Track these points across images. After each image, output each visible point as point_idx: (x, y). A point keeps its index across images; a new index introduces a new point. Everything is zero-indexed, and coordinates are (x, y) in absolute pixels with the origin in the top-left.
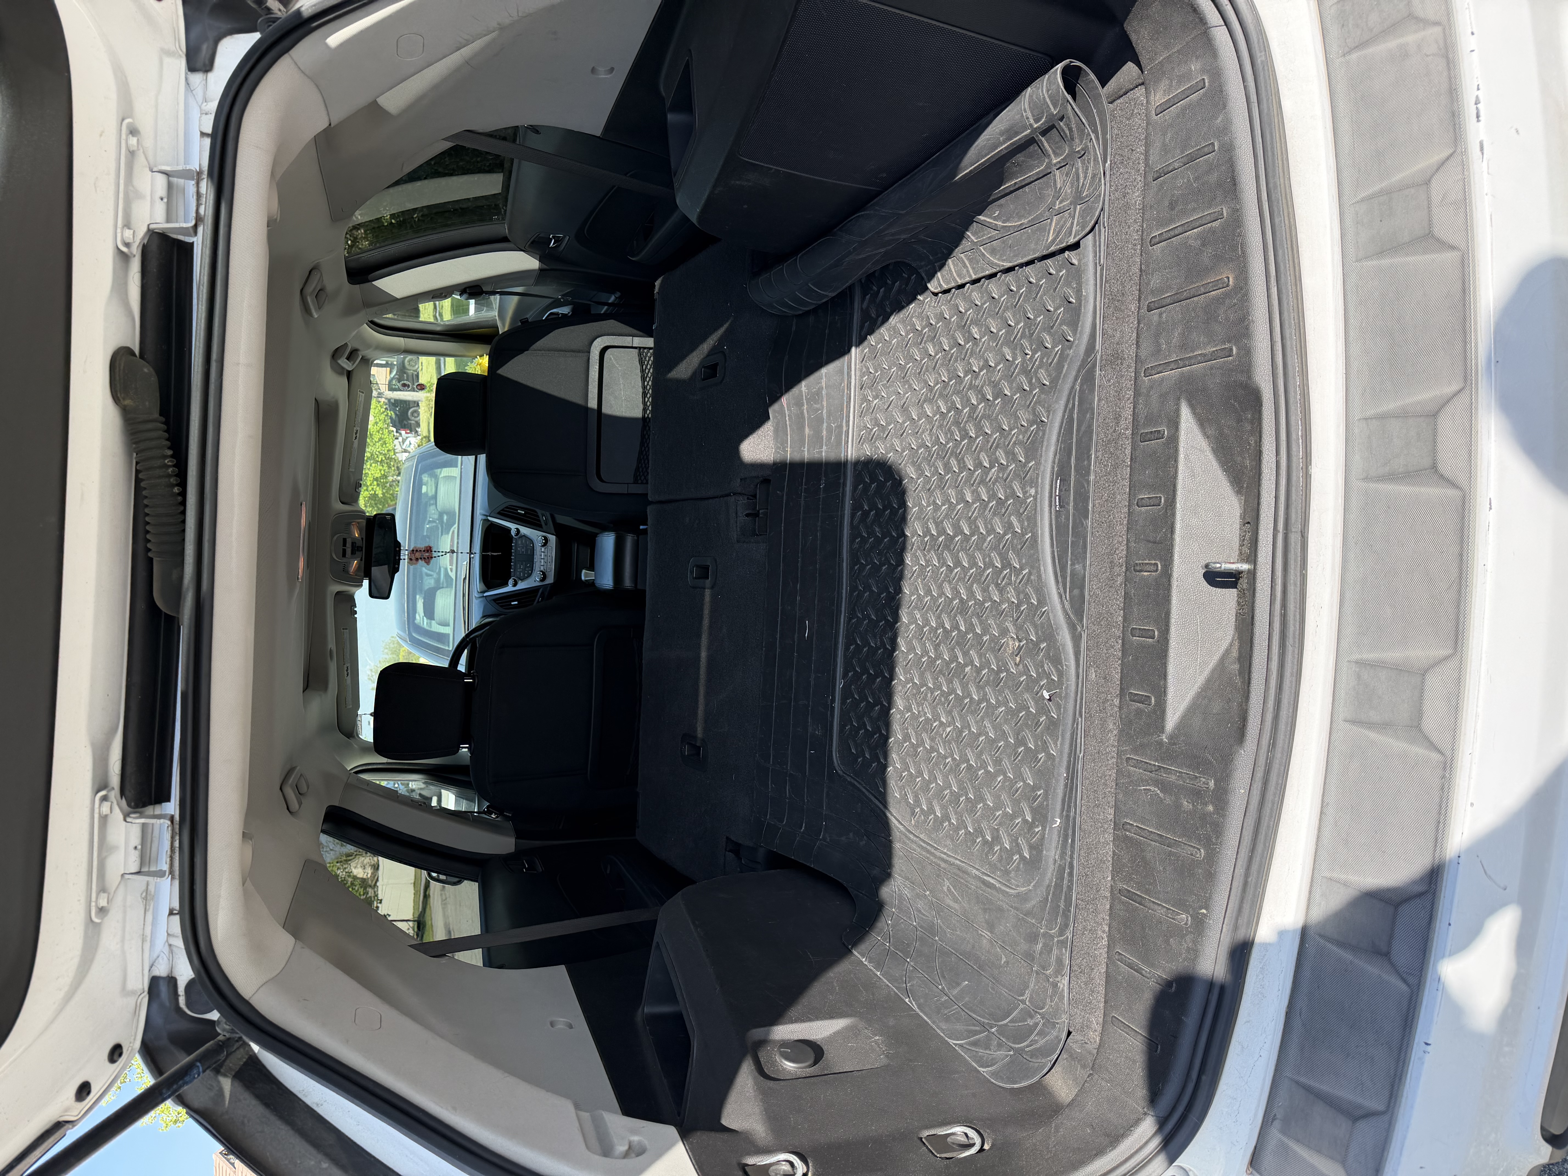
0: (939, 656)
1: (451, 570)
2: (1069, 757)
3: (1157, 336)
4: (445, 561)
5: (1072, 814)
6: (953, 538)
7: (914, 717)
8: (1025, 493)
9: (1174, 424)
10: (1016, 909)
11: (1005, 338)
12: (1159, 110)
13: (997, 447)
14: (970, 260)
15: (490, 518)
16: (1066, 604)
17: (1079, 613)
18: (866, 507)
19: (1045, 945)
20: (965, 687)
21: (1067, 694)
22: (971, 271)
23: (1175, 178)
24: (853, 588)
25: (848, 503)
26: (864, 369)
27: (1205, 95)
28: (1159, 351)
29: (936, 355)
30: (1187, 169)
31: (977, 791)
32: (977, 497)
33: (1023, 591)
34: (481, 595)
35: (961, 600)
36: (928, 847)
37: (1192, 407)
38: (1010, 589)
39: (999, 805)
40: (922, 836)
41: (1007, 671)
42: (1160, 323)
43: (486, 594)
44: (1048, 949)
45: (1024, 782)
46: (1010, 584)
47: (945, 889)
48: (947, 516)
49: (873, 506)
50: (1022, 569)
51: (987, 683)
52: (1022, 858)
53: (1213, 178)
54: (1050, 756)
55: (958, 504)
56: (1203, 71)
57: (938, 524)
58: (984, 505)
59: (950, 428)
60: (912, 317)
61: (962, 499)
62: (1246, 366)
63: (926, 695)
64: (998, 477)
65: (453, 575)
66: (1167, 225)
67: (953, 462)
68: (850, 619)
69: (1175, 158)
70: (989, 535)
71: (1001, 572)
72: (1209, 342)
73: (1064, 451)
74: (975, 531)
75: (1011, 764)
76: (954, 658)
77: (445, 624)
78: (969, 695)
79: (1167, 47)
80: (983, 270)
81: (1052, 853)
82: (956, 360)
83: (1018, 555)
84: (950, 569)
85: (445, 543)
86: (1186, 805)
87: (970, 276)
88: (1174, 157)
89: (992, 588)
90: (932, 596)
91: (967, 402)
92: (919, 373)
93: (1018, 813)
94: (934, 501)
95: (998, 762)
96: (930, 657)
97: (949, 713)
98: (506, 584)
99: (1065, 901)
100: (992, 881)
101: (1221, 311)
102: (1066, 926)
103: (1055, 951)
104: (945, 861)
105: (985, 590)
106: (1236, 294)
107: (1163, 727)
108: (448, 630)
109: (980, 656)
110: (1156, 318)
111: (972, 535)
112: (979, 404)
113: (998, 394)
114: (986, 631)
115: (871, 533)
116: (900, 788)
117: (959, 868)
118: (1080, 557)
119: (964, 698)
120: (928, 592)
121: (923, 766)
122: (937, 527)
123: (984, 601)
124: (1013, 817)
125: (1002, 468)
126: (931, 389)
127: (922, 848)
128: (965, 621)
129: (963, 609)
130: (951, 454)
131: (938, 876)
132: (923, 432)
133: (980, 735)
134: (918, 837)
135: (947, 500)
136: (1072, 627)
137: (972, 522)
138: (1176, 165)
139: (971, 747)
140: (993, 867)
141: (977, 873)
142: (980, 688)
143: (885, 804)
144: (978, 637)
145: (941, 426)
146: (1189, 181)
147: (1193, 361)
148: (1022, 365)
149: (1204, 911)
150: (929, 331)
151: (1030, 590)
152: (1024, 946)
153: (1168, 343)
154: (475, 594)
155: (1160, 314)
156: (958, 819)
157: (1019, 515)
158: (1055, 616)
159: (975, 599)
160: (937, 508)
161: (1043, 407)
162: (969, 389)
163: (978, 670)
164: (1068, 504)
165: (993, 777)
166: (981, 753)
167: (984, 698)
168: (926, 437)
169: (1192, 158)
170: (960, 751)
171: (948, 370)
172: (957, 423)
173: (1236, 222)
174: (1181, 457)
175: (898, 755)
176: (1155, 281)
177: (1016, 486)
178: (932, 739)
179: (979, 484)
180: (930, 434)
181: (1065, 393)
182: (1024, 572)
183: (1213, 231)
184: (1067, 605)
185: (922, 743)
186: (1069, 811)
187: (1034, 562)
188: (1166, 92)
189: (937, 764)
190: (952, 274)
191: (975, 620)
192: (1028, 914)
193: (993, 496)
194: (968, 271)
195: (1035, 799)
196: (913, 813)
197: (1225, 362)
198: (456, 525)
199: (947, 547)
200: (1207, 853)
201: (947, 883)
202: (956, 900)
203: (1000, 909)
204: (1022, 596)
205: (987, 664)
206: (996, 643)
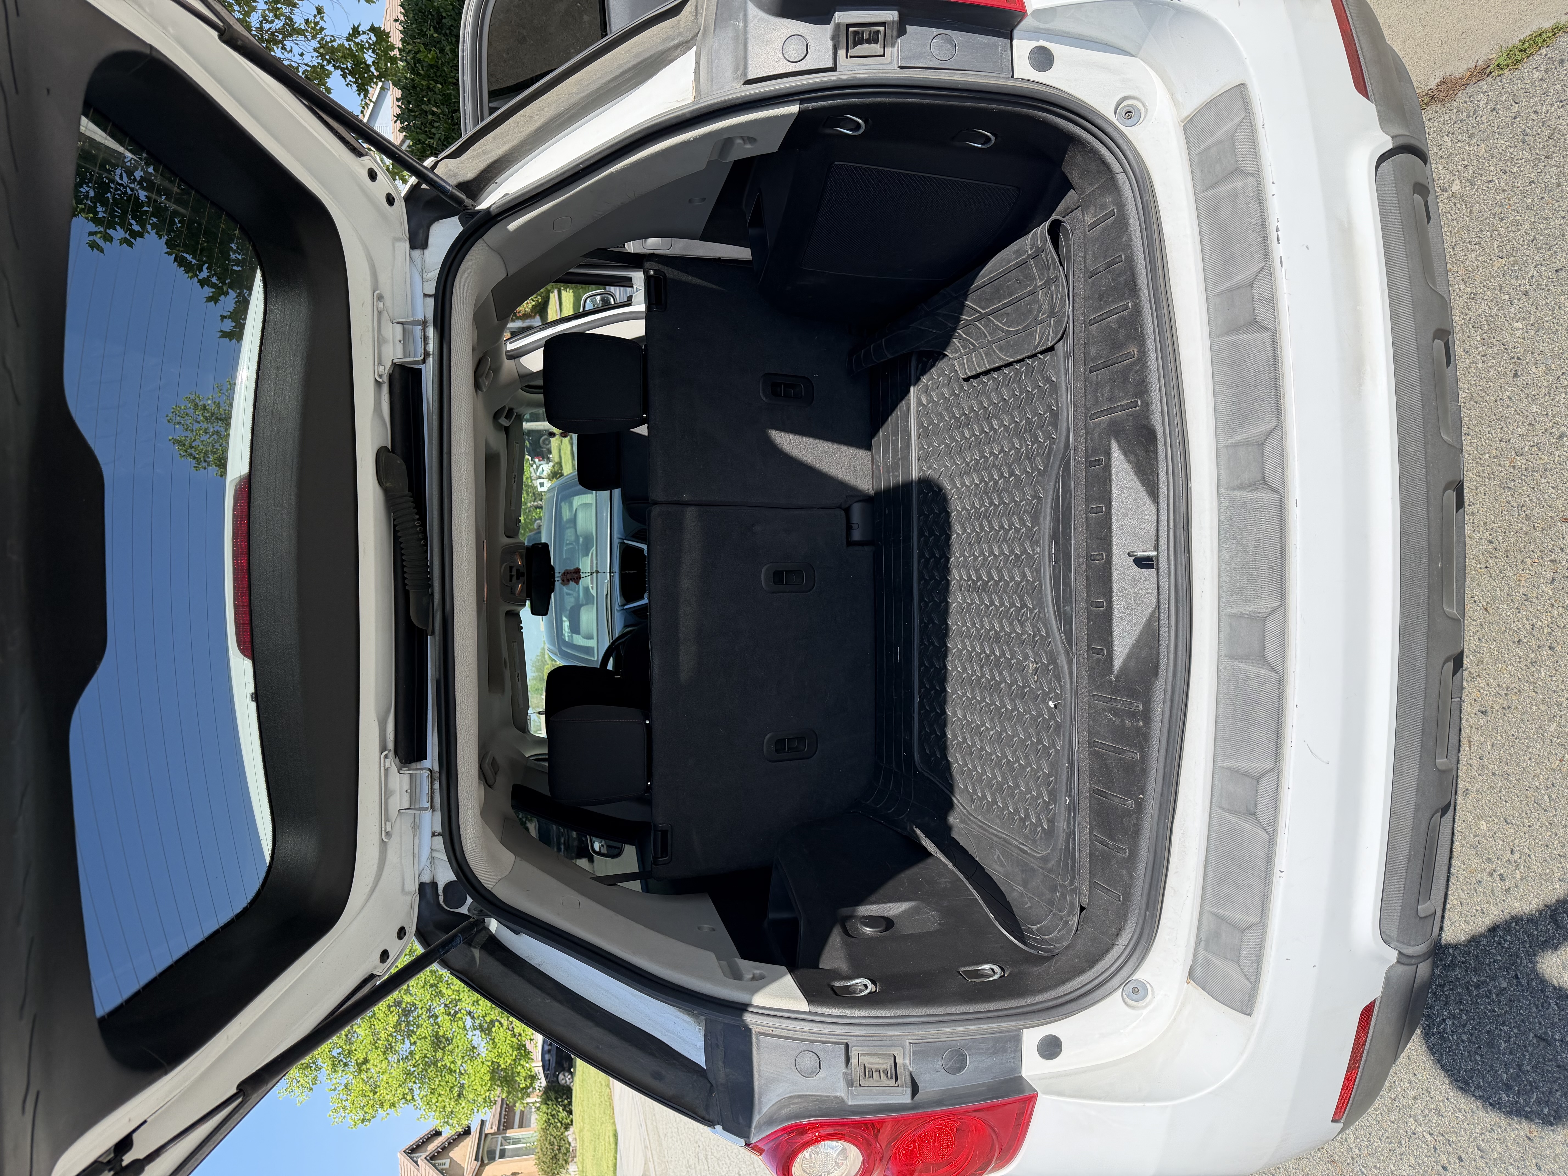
0: (983, 676)
1: (592, 587)
2: (1069, 751)
3: (1096, 391)
4: (586, 581)
5: (1072, 794)
6: (987, 582)
7: (969, 723)
8: (1033, 550)
9: (1108, 455)
10: (1042, 868)
11: (1014, 431)
12: (1090, 228)
13: (1013, 514)
14: (986, 354)
15: (626, 541)
16: (1063, 635)
17: (1070, 642)
18: (927, 556)
19: (1062, 894)
20: (1002, 701)
21: (1065, 703)
22: (986, 363)
23: (1101, 278)
24: (921, 621)
25: (916, 552)
26: (920, 445)
27: (1115, 220)
28: (1097, 402)
29: (971, 438)
30: (1108, 272)
31: (1015, 779)
32: (1002, 552)
33: (1036, 626)
34: (622, 608)
35: (996, 631)
36: (984, 826)
37: (1118, 442)
38: (1028, 624)
39: (1029, 790)
40: (979, 818)
41: (1029, 686)
42: (1097, 382)
43: (626, 607)
44: (1064, 896)
45: (1042, 771)
46: (1027, 620)
47: (996, 857)
48: (982, 565)
49: (932, 555)
50: (1034, 609)
51: (1017, 695)
52: (1043, 829)
53: (1123, 279)
54: (1057, 751)
55: (989, 556)
56: (1113, 203)
57: (977, 571)
58: (1007, 558)
59: (981, 496)
60: (953, 407)
61: (991, 553)
62: (1146, 413)
63: (976, 706)
64: (1015, 537)
65: (594, 592)
66: (1098, 311)
67: (985, 523)
68: (920, 645)
69: (1100, 265)
70: (1011, 582)
71: (1020, 611)
72: (1125, 397)
73: (1056, 521)
74: (1001, 578)
75: (1035, 758)
76: (993, 677)
77: (589, 637)
78: (1005, 706)
79: (1091, 184)
80: (994, 363)
81: (1062, 824)
82: (984, 444)
83: (1031, 598)
84: (987, 607)
85: (585, 565)
86: (1128, 723)
87: (986, 367)
88: (1099, 263)
89: (1015, 622)
90: (976, 627)
91: (991, 477)
92: (960, 451)
93: (1040, 795)
94: (974, 553)
95: (1026, 757)
96: (977, 676)
97: (992, 720)
98: (643, 598)
99: (1072, 859)
100: (1025, 848)
101: (1131, 375)
102: (1074, 877)
103: (1069, 897)
104: (996, 836)
105: (1011, 624)
106: (1139, 362)
107: (1112, 670)
108: (592, 643)
109: (1011, 675)
110: (1095, 378)
111: (1000, 581)
112: (999, 480)
113: (1012, 473)
114: (1013, 656)
115: (932, 577)
116: (963, 780)
117: (1005, 840)
118: (1068, 601)
119: (1001, 708)
120: (974, 624)
121: (977, 762)
122: (976, 573)
123: (1011, 633)
124: (1037, 798)
125: (1017, 530)
126: (968, 464)
127: (980, 827)
128: (999, 648)
129: (997, 639)
130: (984, 517)
131: (991, 848)
132: (964, 498)
133: (1014, 737)
134: (976, 818)
135: (982, 554)
136: (1067, 653)
137: (999, 571)
138: (1101, 269)
139: (1009, 746)
140: (1027, 838)
141: (1016, 843)
142: (1012, 700)
143: (952, 791)
144: (1008, 660)
145: (975, 494)
146: (1109, 280)
147: (1116, 410)
148: (1026, 453)
149: (1141, 796)
150: (965, 418)
151: (1040, 625)
152: (1048, 895)
153: (1102, 397)
154: (617, 607)
155: (1097, 375)
156: (1003, 803)
157: (1030, 568)
158: (1056, 645)
159: (1005, 631)
160: (976, 558)
161: (1041, 486)
162: (993, 467)
163: (1010, 686)
164: (1060, 561)
165: (1024, 768)
166: (1016, 750)
167: (1015, 708)
168: (967, 502)
169: (1109, 265)
170: (1001, 750)
171: (979, 451)
172: (986, 493)
173: (1137, 312)
174: (1114, 477)
175: (960, 754)
176: (1093, 352)
177: (1027, 545)
178: (981, 741)
179: (1002, 541)
180: (969, 500)
181: (1054, 477)
182: (1035, 611)
183: (1123, 317)
184: (1063, 637)
185: (974, 744)
186: (1070, 792)
187: (1041, 604)
188: (1094, 215)
189: (986, 760)
190: (974, 365)
191: (1005, 648)
192: (1050, 871)
193: (1012, 552)
194: (984, 363)
195: (1049, 784)
196: (973, 801)
197: (1134, 411)
198: (595, 547)
199: (984, 590)
200: (1141, 755)
201: (998, 852)
202: (1002, 865)
203: (1033, 870)
204: (1036, 630)
205: (1015, 682)
206: (1021, 666)
